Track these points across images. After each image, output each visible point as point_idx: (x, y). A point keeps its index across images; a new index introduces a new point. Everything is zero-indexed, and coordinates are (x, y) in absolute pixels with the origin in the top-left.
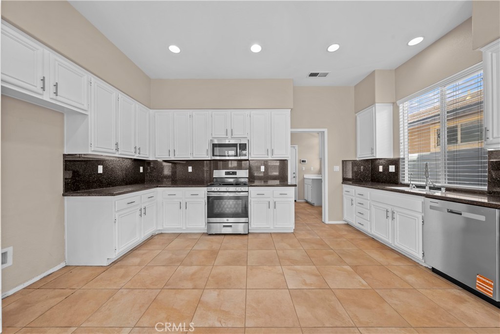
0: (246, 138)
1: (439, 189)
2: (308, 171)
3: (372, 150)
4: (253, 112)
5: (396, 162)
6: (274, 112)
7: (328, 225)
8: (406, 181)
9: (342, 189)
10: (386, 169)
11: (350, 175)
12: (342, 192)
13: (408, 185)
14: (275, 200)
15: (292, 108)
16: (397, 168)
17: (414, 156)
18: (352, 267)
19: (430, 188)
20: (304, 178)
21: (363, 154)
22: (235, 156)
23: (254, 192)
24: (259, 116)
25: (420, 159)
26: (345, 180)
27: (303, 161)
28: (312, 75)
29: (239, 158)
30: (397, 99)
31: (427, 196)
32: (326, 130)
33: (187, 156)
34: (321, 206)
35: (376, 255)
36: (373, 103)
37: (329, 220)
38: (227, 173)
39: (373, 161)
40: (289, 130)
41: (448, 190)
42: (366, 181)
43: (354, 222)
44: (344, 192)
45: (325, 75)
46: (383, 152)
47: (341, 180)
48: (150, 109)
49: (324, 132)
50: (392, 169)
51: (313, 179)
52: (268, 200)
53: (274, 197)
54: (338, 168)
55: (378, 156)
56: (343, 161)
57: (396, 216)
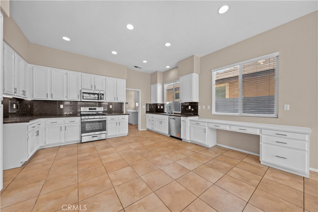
0: (103, 91)
1: (172, 113)
2: (129, 108)
3: (156, 100)
4: (107, 78)
5: (163, 105)
6: (118, 79)
7: (141, 131)
8: (166, 112)
9: (146, 115)
10: (160, 107)
11: (148, 110)
12: (146, 116)
13: (166, 113)
14: (120, 121)
15: (127, 79)
16: (163, 107)
17: (168, 103)
18: (151, 140)
19: (171, 113)
20: (127, 112)
21: (153, 102)
22: (97, 100)
23: (108, 118)
24: (111, 81)
25: (169, 104)
26: (147, 112)
27: (127, 103)
28: (135, 67)
29: (100, 101)
30: (164, 83)
31: (169, 115)
32: (140, 90)
33: (63, 98)
34: (138, 125)
35: (157, 136)
36: (157, 83)
37: (141, 129)
38: (90, 109)
39: (156, 104)
40: (125, 89)
41: (175, 113)
42: (154, 112)
43: (150, 128)
44: (147, 117)
45: (141, 68)
46: (159, 101)
47: (145, 112)
48: (29, 63)
49: (139, 91)
50: (162, 107)
51: (132, 112)
52: (116, 121)
53: (119, 120)
54: (144, 107)
55: (158, 103)
56: (146, 104)
57: (163, 123)
